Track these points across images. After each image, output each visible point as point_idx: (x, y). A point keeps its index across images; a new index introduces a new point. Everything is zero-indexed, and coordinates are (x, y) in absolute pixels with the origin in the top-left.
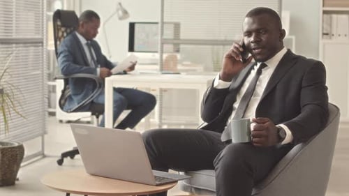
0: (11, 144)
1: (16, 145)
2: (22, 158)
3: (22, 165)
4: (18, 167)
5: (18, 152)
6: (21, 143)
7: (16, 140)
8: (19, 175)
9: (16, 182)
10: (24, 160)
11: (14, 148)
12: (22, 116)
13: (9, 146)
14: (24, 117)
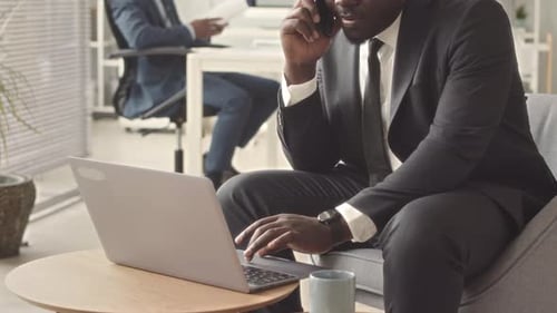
0: (13, 180)
1: (21, 180)
2: (30, 206)
3: (32, 217)
4: (25, 222)
5: (22, 196)
6: (30, 178)
7: (21, 172)
8: (26, 237)
9: (22, 250)
10: (35, 209)
11: (14, 187)
12: (30, 128)
13: (7, 184)
14: (35, 129)
